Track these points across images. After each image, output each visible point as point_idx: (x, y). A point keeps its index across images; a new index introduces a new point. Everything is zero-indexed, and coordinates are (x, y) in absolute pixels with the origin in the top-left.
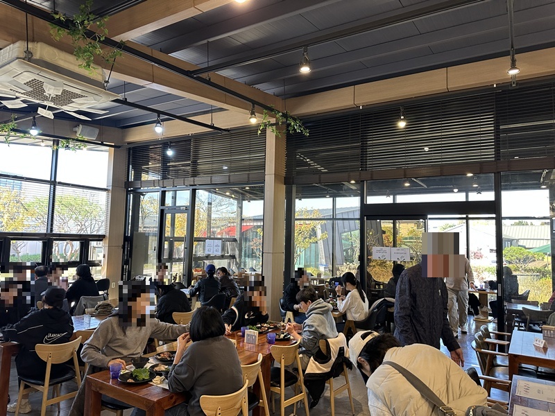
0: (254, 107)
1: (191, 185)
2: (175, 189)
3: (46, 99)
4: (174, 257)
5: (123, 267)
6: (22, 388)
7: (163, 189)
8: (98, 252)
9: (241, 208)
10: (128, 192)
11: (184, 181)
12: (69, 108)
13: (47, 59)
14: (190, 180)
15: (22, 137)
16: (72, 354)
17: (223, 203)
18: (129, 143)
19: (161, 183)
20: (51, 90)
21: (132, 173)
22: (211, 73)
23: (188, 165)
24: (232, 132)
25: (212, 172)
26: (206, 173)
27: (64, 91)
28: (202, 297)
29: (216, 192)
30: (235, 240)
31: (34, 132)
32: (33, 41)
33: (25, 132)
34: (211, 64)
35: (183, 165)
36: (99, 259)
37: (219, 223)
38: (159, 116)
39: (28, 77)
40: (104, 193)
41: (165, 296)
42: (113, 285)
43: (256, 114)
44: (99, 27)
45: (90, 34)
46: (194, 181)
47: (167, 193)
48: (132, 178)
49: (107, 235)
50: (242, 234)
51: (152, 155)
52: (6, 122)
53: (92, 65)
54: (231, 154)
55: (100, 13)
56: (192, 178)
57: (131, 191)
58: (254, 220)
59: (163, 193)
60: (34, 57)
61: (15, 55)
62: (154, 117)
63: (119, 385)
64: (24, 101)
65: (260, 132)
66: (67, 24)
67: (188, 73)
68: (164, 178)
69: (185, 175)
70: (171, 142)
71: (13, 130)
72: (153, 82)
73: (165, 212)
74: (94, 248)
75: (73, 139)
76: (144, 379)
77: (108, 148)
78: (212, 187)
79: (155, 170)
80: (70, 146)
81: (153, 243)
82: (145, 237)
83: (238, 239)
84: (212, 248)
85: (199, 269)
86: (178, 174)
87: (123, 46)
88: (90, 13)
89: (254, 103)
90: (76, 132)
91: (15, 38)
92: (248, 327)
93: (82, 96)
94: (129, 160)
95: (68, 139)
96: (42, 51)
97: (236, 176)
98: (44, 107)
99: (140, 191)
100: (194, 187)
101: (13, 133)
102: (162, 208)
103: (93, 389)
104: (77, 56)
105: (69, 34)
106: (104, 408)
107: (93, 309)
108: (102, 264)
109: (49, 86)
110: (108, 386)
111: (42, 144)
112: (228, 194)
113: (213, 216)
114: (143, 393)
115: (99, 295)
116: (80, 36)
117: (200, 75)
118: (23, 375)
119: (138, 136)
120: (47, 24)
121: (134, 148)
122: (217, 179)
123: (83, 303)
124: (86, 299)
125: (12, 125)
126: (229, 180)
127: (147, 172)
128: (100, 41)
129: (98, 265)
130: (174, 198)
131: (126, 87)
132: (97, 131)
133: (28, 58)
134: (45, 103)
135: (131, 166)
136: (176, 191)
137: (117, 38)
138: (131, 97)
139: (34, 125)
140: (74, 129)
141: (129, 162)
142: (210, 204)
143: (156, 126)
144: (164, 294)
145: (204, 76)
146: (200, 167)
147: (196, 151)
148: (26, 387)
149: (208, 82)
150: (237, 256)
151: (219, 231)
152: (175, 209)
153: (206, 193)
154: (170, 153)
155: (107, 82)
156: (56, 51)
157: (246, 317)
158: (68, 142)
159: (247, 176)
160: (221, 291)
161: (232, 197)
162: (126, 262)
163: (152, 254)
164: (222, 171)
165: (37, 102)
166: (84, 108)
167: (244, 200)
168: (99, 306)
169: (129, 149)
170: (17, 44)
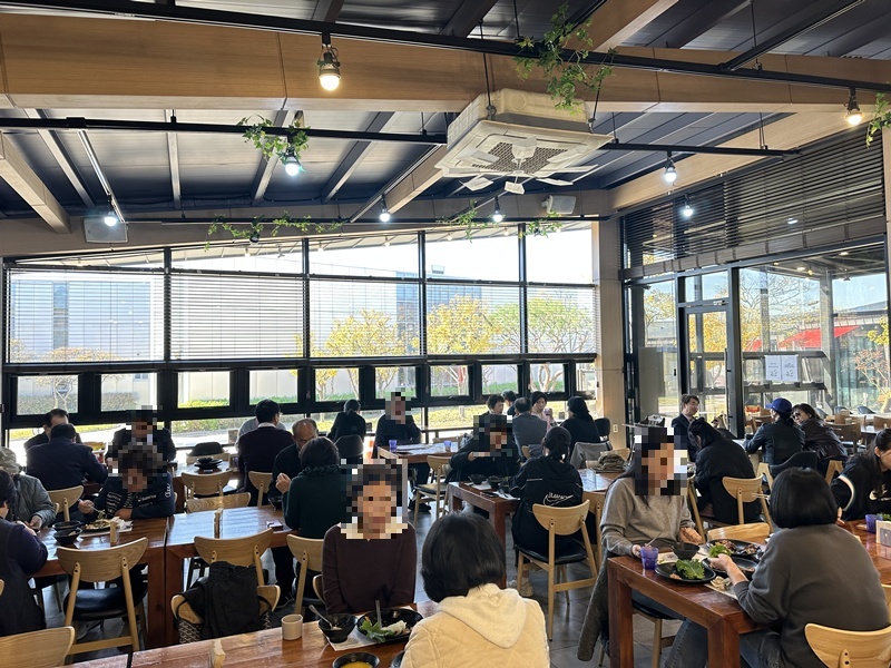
0: (853, 93)
1: (728, 262)
2: (698, 272)
3: (515, 167)
4: (707, 386)
5: (626, 402)
6: (521, 562)
7: (679, 275)
8: (590, 380)
9: (830, 293)
10: (624, 286)
11: (716, 256)
12: (542, 174)
13: (514, 110)
14: (727, 254)
15: (484, 228)
16: (580, 523)
17: (786, 288)
18: (620, 210)
19: (676, 265)
20: (521, 154)
21: (628, 256)
22: (760, 58)
23: (721, 228)
24: (804, 153)
25: (768, 233)
26: (756, 237)
27: (538, 150)
28: (768, 455)
29: (774, 270)
30: (821, 355)
31: (498, 218)
32: (494, 91)
33: (485, 220)
34: (761, 39)
35: (710, 230)
36: (590, 388)
37: (781, 326)
38: (670, 155)
39: (493, 142)
40: (591, 291)
41: (708, 448)
42: (614, 428)
43: (860, 106)
44: (580, 38)
45: (568, 55)
46: (734, 254)
47: (687, 280)
48: (628, 263)
49: (600, 353)
50: (835, 341)
51: (657, 221)
52: (465, 212)
53: (573, 100)
54: (804, 194)
55: (579, 18)
56: (731, 250)
57: (629, 283)
58: (859, 314)
59: (681, 281)
60: (498, 113)
61: (476, 117)
62: (662, 157)
63: (657, 580)
64: (489, 178)
65: (871, 139)
66: (537, 52)
67: (720, 69)
68: (680, 255)
69: (717, 245)
70: (689, 195)
71: (474, 220)
72: (660, 101)
73: (687, 312)
74: (583, 373)
75: (544, 219)
76: (696, 578)
77: (589, 223)
78: (767, 261)
79: (664, 246)
80: (541, 229)
81: (671, 364)
82: (656, 355)
83: (827, 353)
84: (779, 370)
85: (755, 408)
86: (702, 246)
87: (614, 58)
88: (566, 23)
89: (853, 85)
90: (546, 208)
91: (474, 92)
92: (881, 516)
93: (560, 151)
94: (622, 236)
95: (538, 219)
96: (507, 100)
97: (817, 234)
98: (511, 179)
99: (642, 282)
100: (735, 265)
101: (473, 225)
102: (681, 305)
103: (619, 578)
104: (552, 93)
105: (539, 64)
106: (636, 610)
107: (596, 462)
108: (596, 396)
109: (520, 148)
110: (640, 578)
111: (506, 233)
112: (801, 269)
113: (772, 313)
114: (700, 599)
115: (599, 441)
116: (555, 61)
117: (742, 66)
118: (520, 545)
119: (635, 194)
120: (510, 60)
121: (628, 216)
122: (778, 244)
123: (579, 452)
124: (582, 446)
125: (472, 214)
126: (804, 242)
127: (651, 250)
128: (582, 61)
129: (591, 398)
130: (699, 287)
131: (615, 120)
132: (573, 200)
133: (492, 115)
134: (515, 174)
135: (625, 246)
136: (700, 275)
137: (603, 49)
138: (624, 134)
139: (498, 208)
140: (544, 204)
141: (622, 239)
142: (764, 291)
143: (667, 172)
144: (707, 445)
145: (750, 64)
146: (743, 228)
147: (735, 201)
148: (526, 561)
149: (759, 73)
150: (828, 384)
151: (781, 339)
152: (703, 307)
153: (755, 274)
154: (688, 212)
155: (593, 119)
156: (523, 95)
157: (872, 497)
158: (537, 224)
159: (842, 231)
160: (806, 447)
161: (808, 275)
162: (630, 394)
163: (671, 382)
164: (786, 229)
165: (503, 174)
166: (562, 169)
167: (835, 277)
168: (605, 458)
169: (621, 218)
170: (477, 101)
